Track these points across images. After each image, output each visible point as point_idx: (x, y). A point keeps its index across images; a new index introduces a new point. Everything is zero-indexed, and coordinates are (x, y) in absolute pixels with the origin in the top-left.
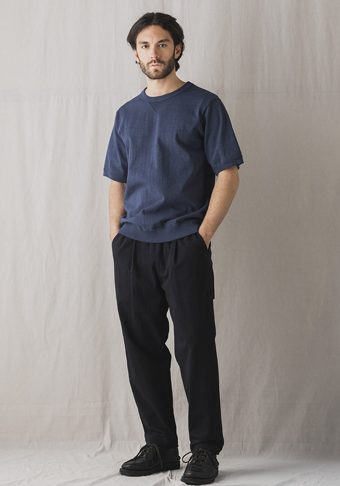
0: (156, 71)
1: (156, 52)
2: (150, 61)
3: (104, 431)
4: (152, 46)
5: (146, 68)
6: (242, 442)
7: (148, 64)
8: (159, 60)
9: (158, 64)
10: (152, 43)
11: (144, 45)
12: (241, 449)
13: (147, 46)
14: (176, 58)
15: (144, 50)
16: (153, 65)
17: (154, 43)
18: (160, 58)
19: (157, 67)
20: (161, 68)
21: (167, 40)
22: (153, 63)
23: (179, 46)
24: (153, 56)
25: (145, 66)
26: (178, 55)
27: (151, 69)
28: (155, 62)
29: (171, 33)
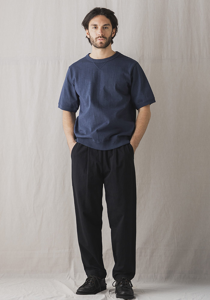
0: (101, 43)
1: (102, 32)
2: (97, 37)
3: (70, 267)
4: (99, 28)
5: (95, 41)
6: (155, 273)
7: (96, 38)
8: (103, 37)
9: (103, 39)
10: (100, 26)
11: (94, 26)
12: (154, 277)
13: (96, 27)
14: (112, 37)
15: (94, 30)
16: (99, 40)
17: (101, 25)
18: (104, 35)
19: (102, 41)
20: (104, 42)
21: (109, 25)
22: (100, 38)
23: (114, 29)
24: (100, 34)
25: (94, 39)
26: (113, 35)
27: (98, 42)
28: (101, 38)
29: (111, 21)
